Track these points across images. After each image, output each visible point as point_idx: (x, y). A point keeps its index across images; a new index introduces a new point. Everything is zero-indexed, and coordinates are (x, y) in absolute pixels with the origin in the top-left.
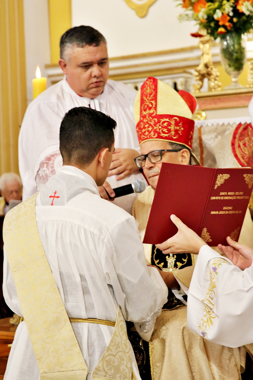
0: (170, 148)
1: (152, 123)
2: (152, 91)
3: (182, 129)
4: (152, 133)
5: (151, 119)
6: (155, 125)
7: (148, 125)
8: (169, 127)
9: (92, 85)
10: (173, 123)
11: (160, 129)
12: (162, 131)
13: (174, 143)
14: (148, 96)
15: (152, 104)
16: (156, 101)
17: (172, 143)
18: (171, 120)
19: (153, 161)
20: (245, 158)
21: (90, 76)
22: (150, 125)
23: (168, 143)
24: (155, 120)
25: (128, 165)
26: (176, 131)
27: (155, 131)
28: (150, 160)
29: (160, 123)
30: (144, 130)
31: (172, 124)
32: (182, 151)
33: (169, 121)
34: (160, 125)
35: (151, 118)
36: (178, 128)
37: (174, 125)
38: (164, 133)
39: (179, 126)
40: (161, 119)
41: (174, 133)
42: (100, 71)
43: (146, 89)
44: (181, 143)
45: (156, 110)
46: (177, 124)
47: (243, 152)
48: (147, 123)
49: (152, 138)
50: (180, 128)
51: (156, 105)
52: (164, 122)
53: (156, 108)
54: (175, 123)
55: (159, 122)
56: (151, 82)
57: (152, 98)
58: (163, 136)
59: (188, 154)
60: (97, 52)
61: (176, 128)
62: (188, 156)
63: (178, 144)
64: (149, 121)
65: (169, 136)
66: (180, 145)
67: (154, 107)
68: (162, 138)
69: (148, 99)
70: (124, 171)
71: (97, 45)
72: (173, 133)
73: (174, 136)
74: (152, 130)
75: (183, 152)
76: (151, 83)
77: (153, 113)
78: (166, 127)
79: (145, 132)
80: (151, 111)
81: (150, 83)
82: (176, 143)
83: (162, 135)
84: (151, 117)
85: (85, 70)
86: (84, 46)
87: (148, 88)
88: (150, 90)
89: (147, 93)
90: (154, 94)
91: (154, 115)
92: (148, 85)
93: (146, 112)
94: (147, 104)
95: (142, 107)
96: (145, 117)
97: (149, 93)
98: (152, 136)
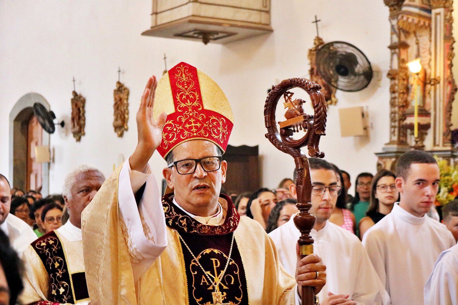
1: (200, 119)
2: (190, 79)
4: (203, 131)
5: (196, 114)
8: (219, 128)
11: (210, 128)
12: (213, 130)
14: (186, 84)
15: (194, 95)
16: (199, 93)
24: (203, 116)
27: (205, 129)
29: (209, 120)
30: (188, 126)
33: (217, 119)
34: (210, 124)
37: (222, 127)
38: (214, 133)
39: (225, 129)
40: (210, 116)
41: (222, 136)
43: (179, 75)
45: (201, 103)
48: (192, 117)
49: (203, 137)
50: (226, 132)
51: (200, 97)
52: (214, 120)
53: (201, 101)
54: (222, 124)
56: (186, 68)
57: (192, 88)
58: (214, 137)
64: (194, 115)
65: (218, 138)
67: (198, 100)
69: (186, 89)
73: (221, 140)
74: (201, 126)
76: (187, 70)
77: (199, 107)
79: (191, 128)
80: (196, 104)
81: (184, 70)
84: (197, 111)
87: (184, 75)
88: (187, 78)
89: (183, 81)
90: (194, 84)
91: (200, 109)
92: (183, 72)
93: (186, 103)
94: (187, 94)
95: (178, 97)
96: (185, 109)
97: (186, 81)
98: (202, 135)
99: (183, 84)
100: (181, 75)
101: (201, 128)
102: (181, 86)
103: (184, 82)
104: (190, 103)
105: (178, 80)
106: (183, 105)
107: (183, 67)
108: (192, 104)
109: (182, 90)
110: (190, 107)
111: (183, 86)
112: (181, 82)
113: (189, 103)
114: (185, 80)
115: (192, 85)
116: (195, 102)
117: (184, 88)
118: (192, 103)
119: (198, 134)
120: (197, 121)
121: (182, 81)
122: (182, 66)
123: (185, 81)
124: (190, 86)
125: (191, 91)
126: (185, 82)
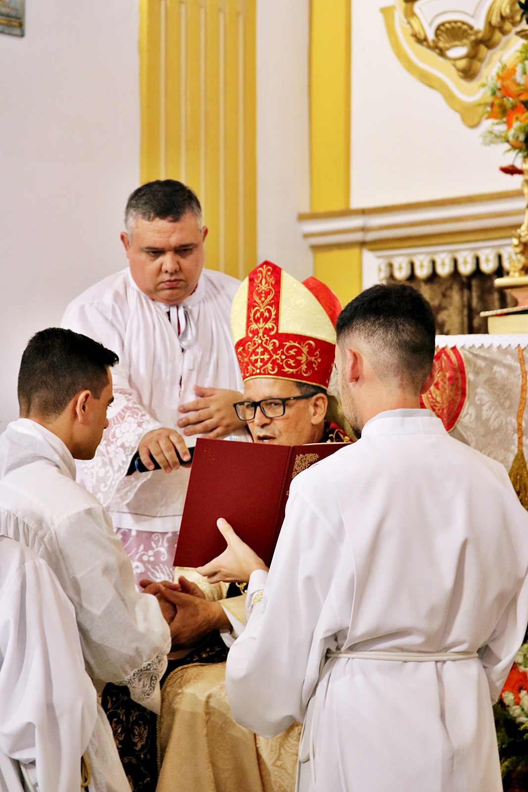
0: (297, 393)
1: (270, 348)
2: (270, 287)
3: (319, 360)
4: (269, 365)
5: (267, 340)
6: (275, 350)
7: (262, 350)
8: (299, 358)
9: (162, 285)
10: (305, 350)
11: (282, 360)
12: (286, 363)
13: (305, 384)
14: (263, 295)
15: (269, 311)
16: (277, 308)
17: (301, 383)
18: (302, 345)
19: (270, 414)
20: (437, 408)
21: (160, 271)
22: (266, 350)
23: (296, 383)
24: (274, 343)
25: (223, 418)
26: (309, 364)
27: (274, 363)
28: (263, 411)
29: (283, 348)
30: (253, 358)
31: (303, 353)
32: (315, 397)
33: (298, 345)
34: (283, 353)
35: (268, 338)
36: (313, 359)
37: (307, 355)
38: (289, 366)
39: (315, 356)
40: (285, 342)
41: (306, 367)
42: (178, 263)
43: (259, 281)
44: (314, 384)
45: (277, 324)
46: (311, 352)
47: (434, 399)
48: (261, 345)
49: (269, 374)
50: (316, 359)
51: (277, 315)
52: (291, 348)
53: (276, 320)
54: (308, 350)
55: (281, 346)
56: (269, 270)
57: (270, 301)
58: (289, 371)
59: (324, 403)
60: (174, 232)
61: (309, 358)
62: (324, 405)
63: (310, 385)
64: (263, 342)
65: (297, 372)
66: (313, 386)
67: (274, 319)
68: (285, 375)
69: (263, 302)
70: (215, 427)
71: (176, 220)
72: (304, 367)
73: (306, 373)
74: (269, 359)
75: (317, 399)
76: (269, 273)
77: (272, 329)
78: (292, 357)
79: (256, 361)
80: (269, 325)
81: (267, 273)
82: (307, 384)
83: (286, 369)
84: (269, 336)
85: (152, 258)
86: (151, 219)
87: (264, 282)
88: (267, 285)
89: (261, 290)
90: (274, 294)
91: (273, 333)
92: (264, 276)
93: (258, 324)
94: (261, 310)
95: (252, 314)
96: (255, 332)
97: (265, 291)
98: (268, 371)
99: (259, 295)
100: (261, 282)
101: (267, 362)
102: (258, 298)
104: (263, 323)
105: (257, 289)
106: (255, 327)
107: (266, 268)
108: (265, 325)
109: (258, 303)
110: (261, 330)
111: (260, 299)
112: (259, 291)
113: (261, 324)
114: (263, 288)
115: (271, 295)
116: (269, 322)
117: (260, 301)
118: (265, 323)
119: (262, 370)
123: (263, 290)
124: (269, 297)
125: (268, 305)
126: (263, 292)
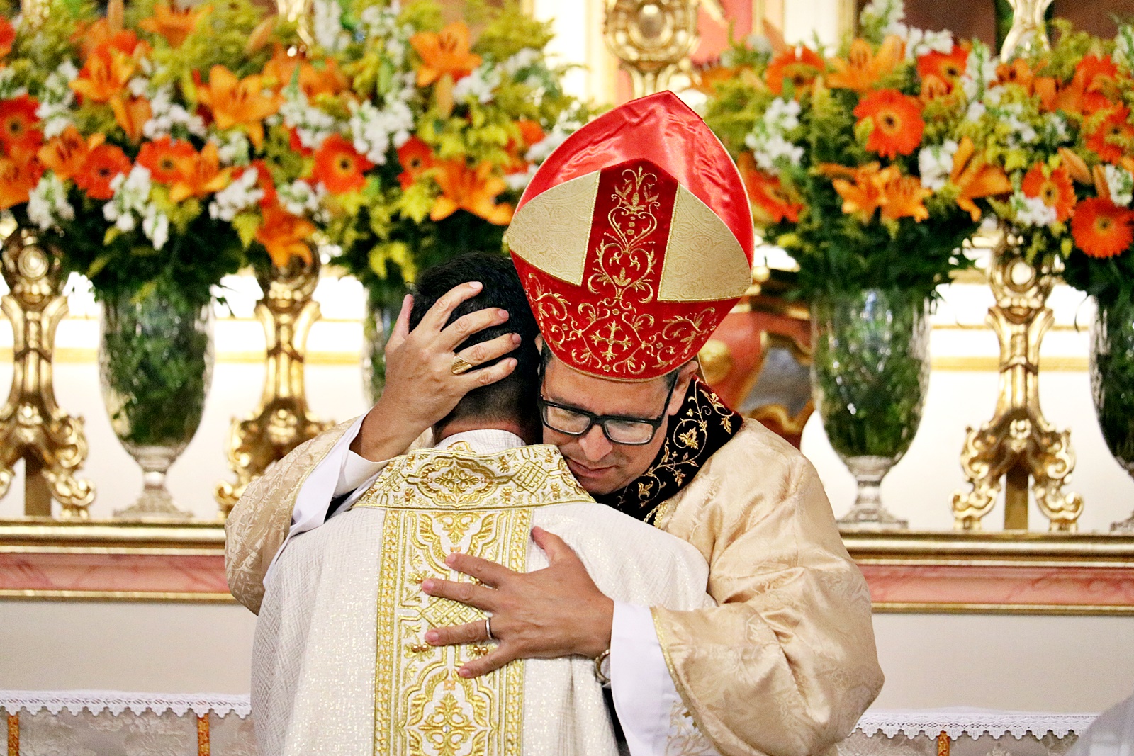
1: (635, 327)
2: (650, 213)
4: (631, 359)
5: (631, 313)
6: (646, 332)
7: (619, 329)
14: (632, 224)
15: (643, 259)
16: (660, 257)
24: (646, 320)
27: (641, 356)
35: (634, 309)
43: (625, 194)
45: (656, 285)
51: (658, 267)
53: (655, 279)
56: (649, 179)
57: (645, 239)
67: (650, 275)
69: (629, 237)
76: (650, 186)
77: (644, 295)
80: (638, 285)
81: (644, 183)
84: (636, 304)
87: (636, 199)
88: (642, 207)
89: (628, 212)
90: (655, 228)
91: (645, 300)
92: (638, 188)
93: (615, 277)
94: (626, 251)
95: (600, 251)
96: (608, 290)
97: (636, 216)
98: (626, 370)
99: (624, 221)
100: (630, 197)
101: (627, 354)
102: (618, 226)
103: (630, 215)
104: (626, 278)
105: (618, 207)
106: (606, 278)
107: (642, 173)
108: (629, 284)
109: (617, 236)
110: (620, 290)
111: (624, 228)
112: (622, 213)
113: (622, 280)
114: (634, 211)
115: (648, 229)
116: (640, 279)
117: (624, 234)
118: (629, 280)
119: (614, 367)
120: (624, 331)
121: (625, 212)
122: (640, 170)
123: (633, 215)
124: (644, 231)
125: (641, 247)
126: (633, 218)
